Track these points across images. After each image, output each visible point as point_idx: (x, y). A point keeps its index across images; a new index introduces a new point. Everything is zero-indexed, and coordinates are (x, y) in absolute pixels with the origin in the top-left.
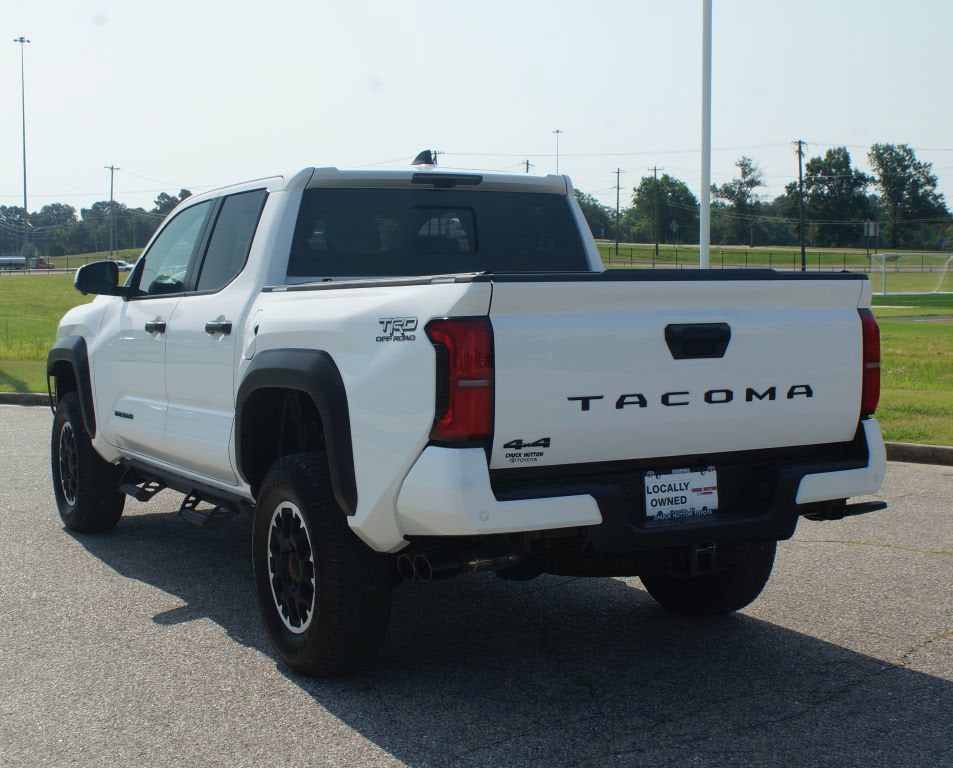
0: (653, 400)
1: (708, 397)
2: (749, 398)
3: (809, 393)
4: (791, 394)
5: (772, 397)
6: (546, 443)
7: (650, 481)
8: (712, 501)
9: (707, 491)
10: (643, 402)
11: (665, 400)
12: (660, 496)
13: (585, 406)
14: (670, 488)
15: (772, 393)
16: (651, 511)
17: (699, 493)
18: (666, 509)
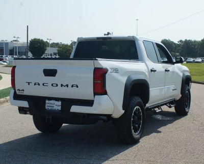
0: (41, 84)
1: (52, 85)
2: (62, 86)
3: (77, 87)
4: (72, 86)
5: (67, 87)
6: (23, 90)
7: (47, 101)
8: (59, 108)
9: (59, 106)
10: (39, 85)
11: (43, 84)
12: (48, 105)
13: (29, 84)
14: (51, 104)
15: (67, 86)
16: (46, 108)
17: (57, 106)
18: (50, 108)
